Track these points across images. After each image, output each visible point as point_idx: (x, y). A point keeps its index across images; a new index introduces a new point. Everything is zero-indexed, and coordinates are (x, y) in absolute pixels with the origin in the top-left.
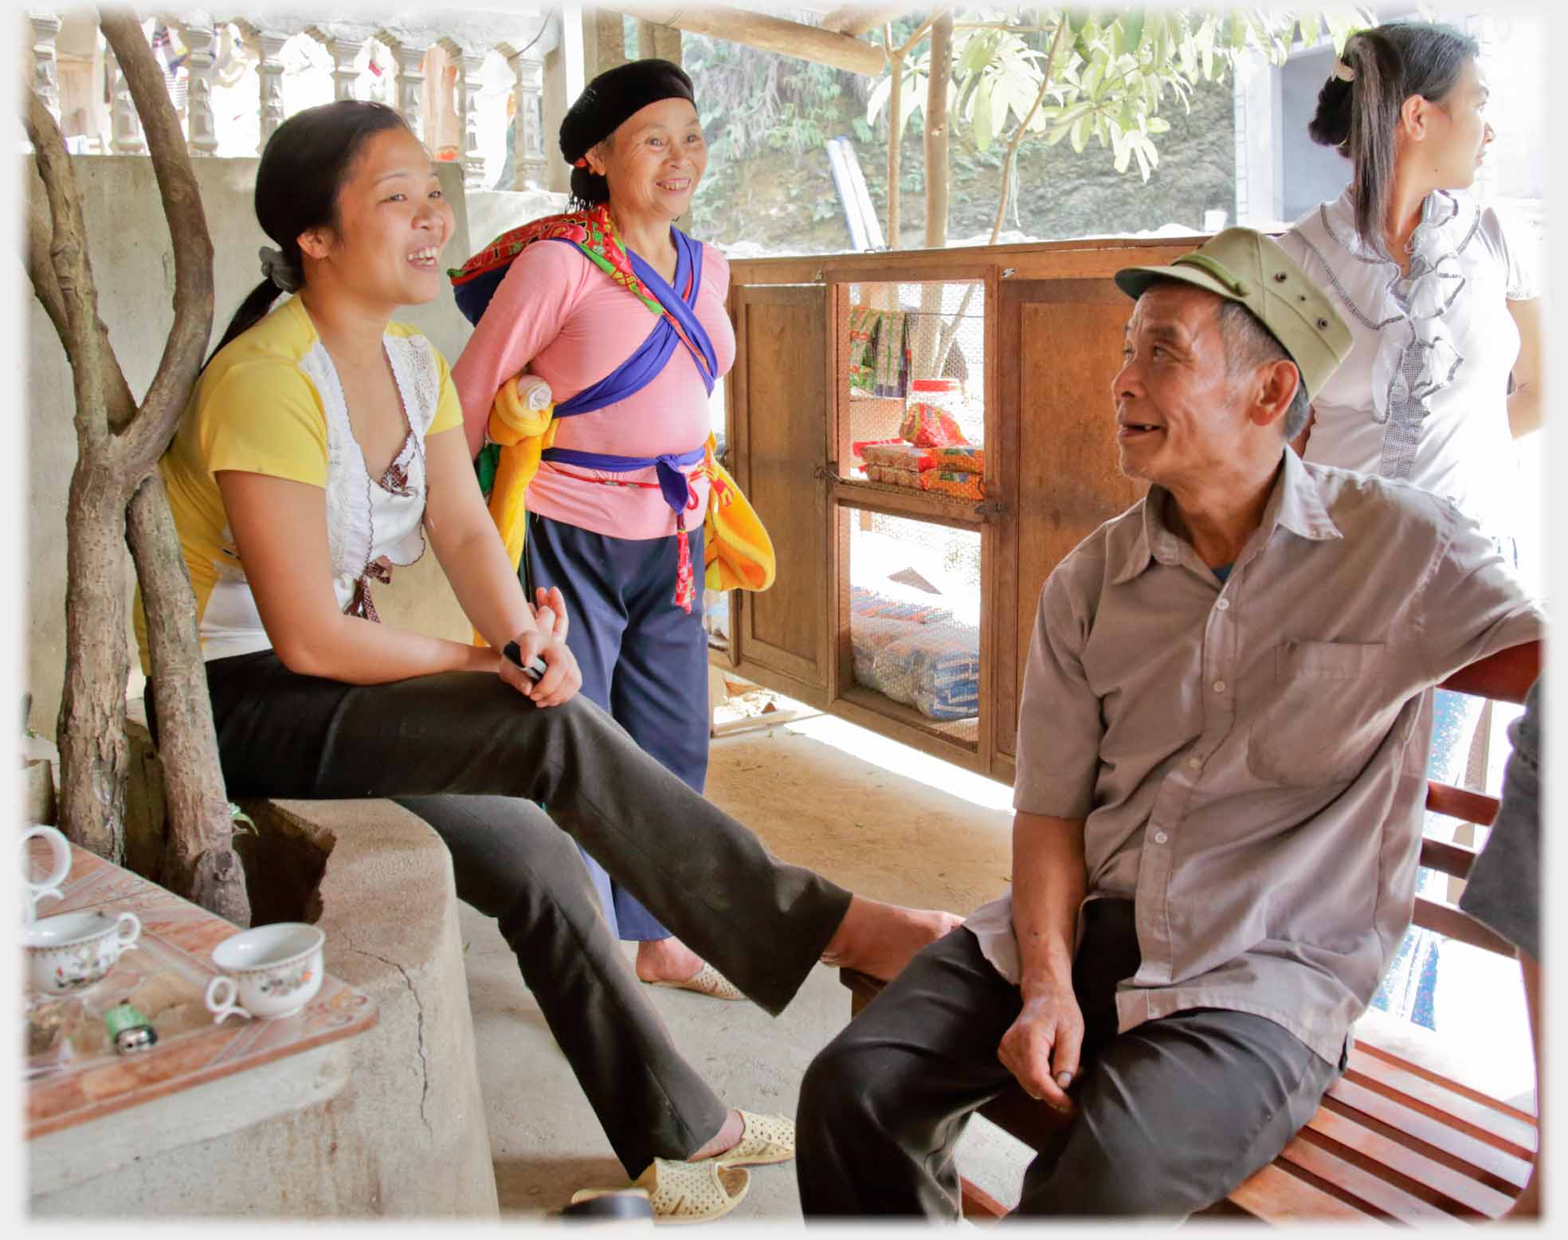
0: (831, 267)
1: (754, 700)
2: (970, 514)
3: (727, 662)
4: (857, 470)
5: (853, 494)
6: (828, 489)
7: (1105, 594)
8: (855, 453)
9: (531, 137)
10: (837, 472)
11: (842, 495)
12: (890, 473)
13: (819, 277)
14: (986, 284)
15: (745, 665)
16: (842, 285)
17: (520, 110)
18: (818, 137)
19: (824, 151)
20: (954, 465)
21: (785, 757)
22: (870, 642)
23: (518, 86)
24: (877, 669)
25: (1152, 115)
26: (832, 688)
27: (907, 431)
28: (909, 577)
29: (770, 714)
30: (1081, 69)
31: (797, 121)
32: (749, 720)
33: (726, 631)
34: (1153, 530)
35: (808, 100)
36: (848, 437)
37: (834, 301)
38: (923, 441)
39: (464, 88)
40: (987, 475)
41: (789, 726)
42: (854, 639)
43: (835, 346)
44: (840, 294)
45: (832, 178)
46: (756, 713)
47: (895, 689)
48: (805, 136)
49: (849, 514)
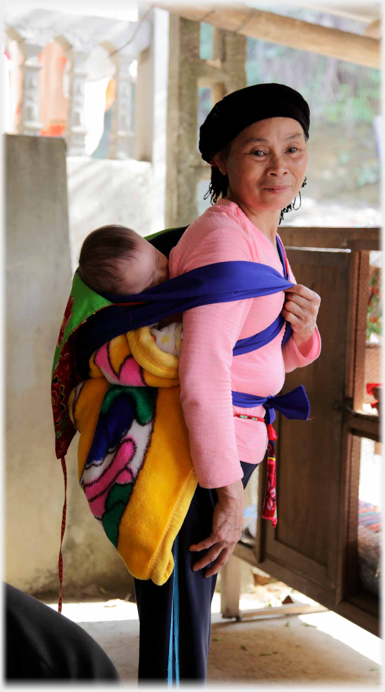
0: (355, 237)
1: (276, 591)
3: (254, 559)
4: (369, 406)
5: (364, 426)
6: (344, 421)
8: (368, 392)
9: (124, 118)
10: (352, 406)
11: (355, 426)
13: (345, 244)
15: (268, 562)
16: (364, 252)
17: (117, 96)
21: (298, 646)
23: (116, 77)
26: (339, 591)
29: (288, 606)
32: (270, 610)
33: (254, 530)
36: (363, 378)
37: (356, 266)
39: (73, 76)
41: (302, 618)
42: (360, 551)
43: (355, 302)
44: (362, 260)
46: (277, 604)
49: (360, 443)
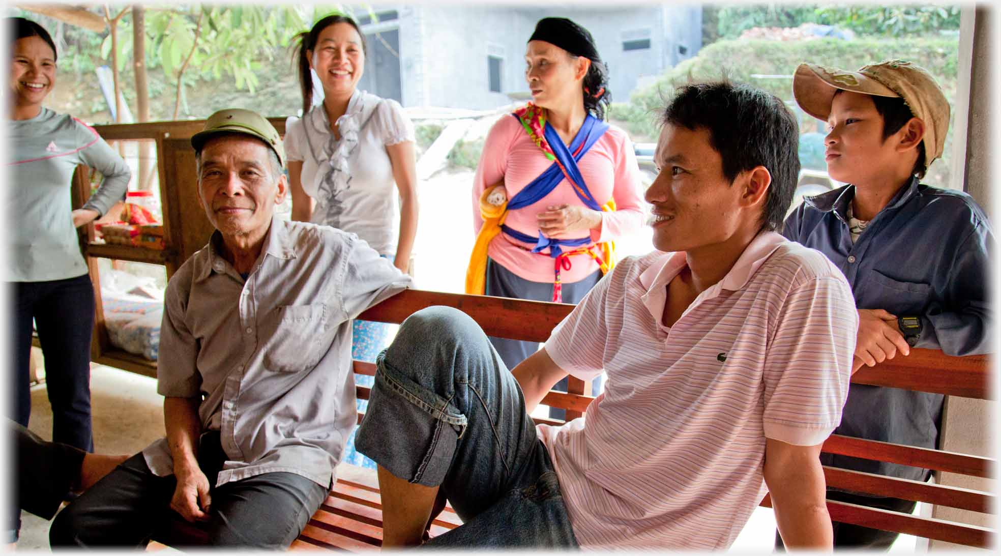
2: (158, 257)
4: (99, 239)
5: (98, 251)
7: (192, 290)
8: (98, 231)
10: (88, 240)
11: (92, 251)
12: (116, 239)
14: (156, 141)
18: (91, 66)
19: (94, 73)
20: (149, 233)
22: (116, 326)
24: (120, 339)
25: (252, 61)
27: (124, 218)
28: (138, 292)
30: (216, 38)
31: (77, 57)
34: (213, 256)
35: (83, 45)
38: (133, 222)
40: (165, 237)
45: (101, 88)
47: (132, 348)
48: (83, 65)
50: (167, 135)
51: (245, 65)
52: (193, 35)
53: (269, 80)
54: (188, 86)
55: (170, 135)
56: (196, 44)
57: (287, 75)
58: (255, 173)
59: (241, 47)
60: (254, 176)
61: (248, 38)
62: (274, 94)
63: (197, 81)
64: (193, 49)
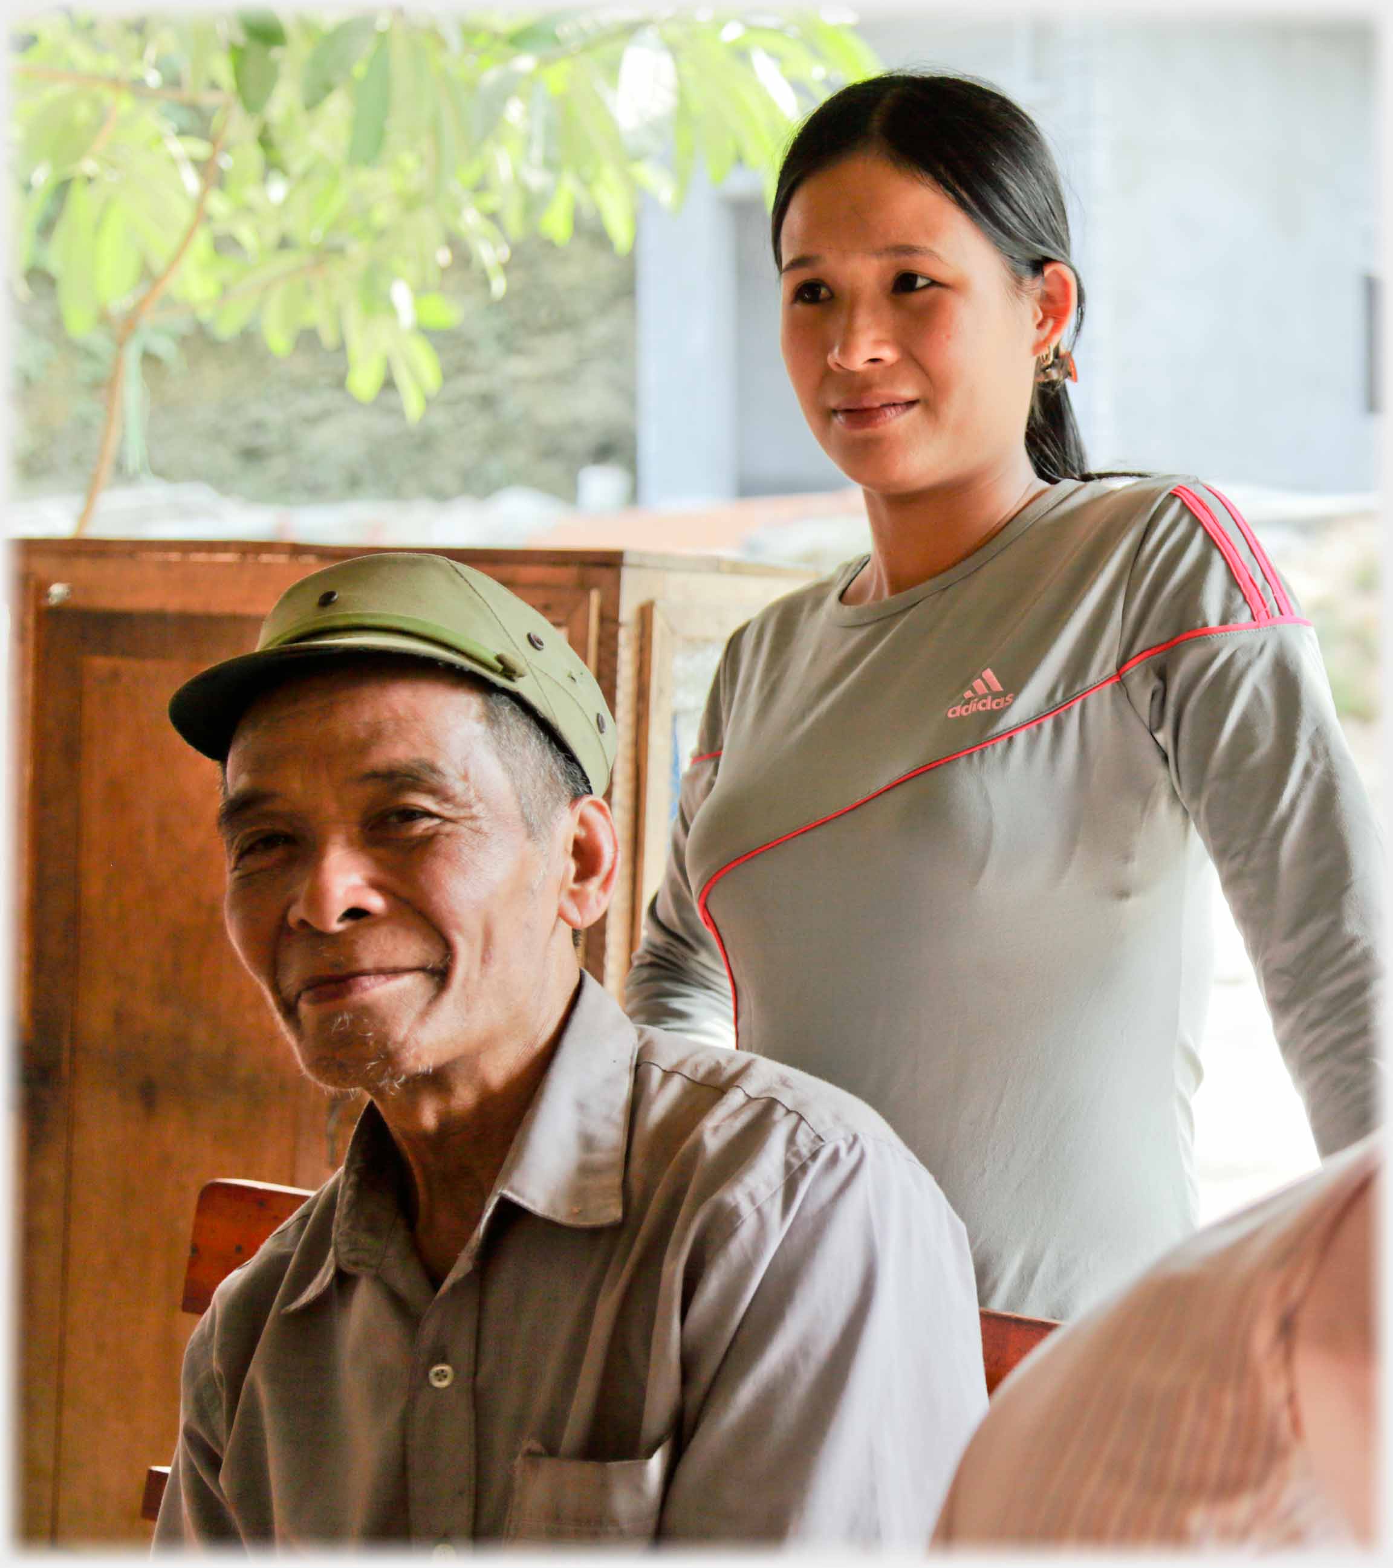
25: (423, 289)
30: (285, 199)
50: (58, 591)
51: (391, 310)
52: (191, 181)
53: (471, 345)
54: (149, 358)
55: (72, 590)
56: (202, 216)
57: (545, 331)
58: (430, 815)
59: (380, 234)
60: (424, 825)
61: (410, 203)
62: (487, 401)
63: (183, 341)
64: (189, 235)
